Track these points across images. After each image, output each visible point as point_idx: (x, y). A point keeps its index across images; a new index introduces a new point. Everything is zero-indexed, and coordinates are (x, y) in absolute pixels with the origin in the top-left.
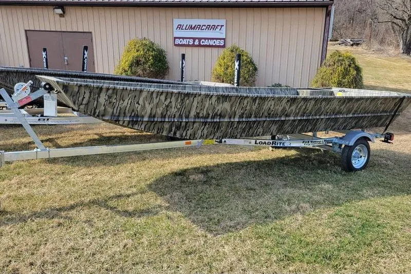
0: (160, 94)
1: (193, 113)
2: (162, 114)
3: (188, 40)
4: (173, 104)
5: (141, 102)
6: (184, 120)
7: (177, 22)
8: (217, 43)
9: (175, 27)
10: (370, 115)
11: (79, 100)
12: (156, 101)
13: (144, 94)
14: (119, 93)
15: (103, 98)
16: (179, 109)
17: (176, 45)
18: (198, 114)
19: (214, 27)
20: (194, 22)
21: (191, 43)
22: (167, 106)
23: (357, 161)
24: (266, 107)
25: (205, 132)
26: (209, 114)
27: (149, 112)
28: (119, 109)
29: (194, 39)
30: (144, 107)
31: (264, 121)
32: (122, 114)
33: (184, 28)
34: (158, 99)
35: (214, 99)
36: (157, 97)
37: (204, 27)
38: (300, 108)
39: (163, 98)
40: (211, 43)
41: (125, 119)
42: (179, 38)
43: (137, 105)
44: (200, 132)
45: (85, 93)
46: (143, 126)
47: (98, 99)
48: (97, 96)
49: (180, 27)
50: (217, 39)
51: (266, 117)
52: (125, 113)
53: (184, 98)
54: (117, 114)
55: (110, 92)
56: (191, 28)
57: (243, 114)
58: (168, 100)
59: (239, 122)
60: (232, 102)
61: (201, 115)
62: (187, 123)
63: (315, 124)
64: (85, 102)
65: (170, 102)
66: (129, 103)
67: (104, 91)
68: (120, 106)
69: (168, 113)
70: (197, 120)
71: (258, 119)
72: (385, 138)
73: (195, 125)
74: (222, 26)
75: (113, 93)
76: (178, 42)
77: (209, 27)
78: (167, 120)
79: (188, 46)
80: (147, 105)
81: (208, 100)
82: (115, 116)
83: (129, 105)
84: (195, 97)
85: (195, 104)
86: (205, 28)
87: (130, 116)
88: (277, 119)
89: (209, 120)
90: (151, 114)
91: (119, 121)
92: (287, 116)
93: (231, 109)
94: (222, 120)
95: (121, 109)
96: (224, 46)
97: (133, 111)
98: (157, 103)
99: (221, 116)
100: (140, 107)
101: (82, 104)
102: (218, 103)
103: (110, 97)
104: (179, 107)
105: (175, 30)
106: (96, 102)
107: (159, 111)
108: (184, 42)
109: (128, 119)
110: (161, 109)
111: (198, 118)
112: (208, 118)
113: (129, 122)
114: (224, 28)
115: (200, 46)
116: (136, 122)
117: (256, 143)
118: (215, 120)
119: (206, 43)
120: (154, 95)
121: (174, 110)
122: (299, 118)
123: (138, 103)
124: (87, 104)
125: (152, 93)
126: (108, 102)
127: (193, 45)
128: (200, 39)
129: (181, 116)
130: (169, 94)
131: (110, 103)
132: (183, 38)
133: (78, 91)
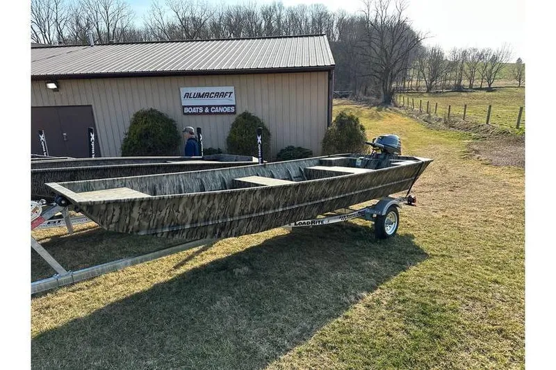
0: (201, 197)
1: (237, 211)
2: (205, 218)
3: (197, 108)
4: (217, 206)
5: (181, 209)
6: (229, 220)
7: (184, 91)
8: (228, 110)
9: (183, 96)
10: (395, 183)
11: (108, 218)
12: (197, 206)
13: (184, 201)
14: (155, 204)
15: (136, 212)
16: (222, 210)
17: (185, 114)
18: (243, 211)
19: (223, 95)
20: (202, 90)
21: (201, 111)
22: (210, 209)
23: (388, 228)
24: (307, 192)
25: (251, 226)
26: (253, 209)
27: (190, 218)
28: (155, 221)
29: (204, 107)
30: (184, 214)
31: (306, 206)
32: (160, 226)
33: (192, 96)
34: (199, 203)
35: (258, 194)
36: (198, 202)
37: (212, 95)
38: (338, 188)
39: (205, 201)
40: (222, 110)
41: (164, 231)
42: (188, 107)
43: (176, 214)
44: (245, 228)
45: (114, 210)
46: (184, 234)
47: (130, 215)
48: (128, 211)
49: (188, 95)
50: (227, 106)
51: (308, 201)
52: (163, 224)
53: (228, 198)
54: (154, 227)
55: (144, 204)
56: (199, 96)
57: (286, 203)
58: (211, 202)
59: (283, 211)
60: (275, 194)
61: (246, 211)
62: (231, 222)
63: (351, 199)
64: (114, 220)
65: (214, 204)
66: (168, 212)
67: (137, 204)
68: (157, 217)
69: (212, 215)
70: (242, 217)
71: (301, 205)
72: (408, 201)
73: (240, 223)
74: (231, 93)
75: (148, 205)
76: (187, 110)
77: (217, 95)
78: (211, 223)
79: (198, 114)
80: (188, 210)
81: (252, 195)
82: (152, 229)
83: (167, 215)
84: (239, 194)
85: (239, 201)
86: (214, 95)
87: (169, 227)
88: (318, 202)
89: (254, 215)
90: (193, 220)
91: (156, 234)
92: (326, 197)
93: (275, 200)
94: (267, 212)
95: (158, 220)
96: (234, 113)
97: (172, 220)
98: (200, 208)
99: (265, 209)
100: (180, 215)
101: (111, 223)
102: (263, 197)
103: (144, 210)
104: (222, 207)
105: (182, 99)
106: (128, 218)
107: (202, 216)
108: (194, 110)
109: (167, 230)
110: (204, 213)
111: (243, 214)
112: (253, 213)
113: (169, 232)
114: (233, 95)
115: (210, 113)
116: (177, 232)
117: (295, 224)
118: (260, 214)
119: (217, 110)
120: (196, 200)
121: (217, 212)
122: (337, 197)
123: (178, 211)
124: (118, 222)
125: (193, 197)
126: (143, 215)
127: (204, 113)
128: (210, 107)
129: (225, 217)
130: (212, 197)
131: (145, 216)
132: (193, 107)
133: (106, 209)
